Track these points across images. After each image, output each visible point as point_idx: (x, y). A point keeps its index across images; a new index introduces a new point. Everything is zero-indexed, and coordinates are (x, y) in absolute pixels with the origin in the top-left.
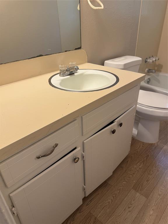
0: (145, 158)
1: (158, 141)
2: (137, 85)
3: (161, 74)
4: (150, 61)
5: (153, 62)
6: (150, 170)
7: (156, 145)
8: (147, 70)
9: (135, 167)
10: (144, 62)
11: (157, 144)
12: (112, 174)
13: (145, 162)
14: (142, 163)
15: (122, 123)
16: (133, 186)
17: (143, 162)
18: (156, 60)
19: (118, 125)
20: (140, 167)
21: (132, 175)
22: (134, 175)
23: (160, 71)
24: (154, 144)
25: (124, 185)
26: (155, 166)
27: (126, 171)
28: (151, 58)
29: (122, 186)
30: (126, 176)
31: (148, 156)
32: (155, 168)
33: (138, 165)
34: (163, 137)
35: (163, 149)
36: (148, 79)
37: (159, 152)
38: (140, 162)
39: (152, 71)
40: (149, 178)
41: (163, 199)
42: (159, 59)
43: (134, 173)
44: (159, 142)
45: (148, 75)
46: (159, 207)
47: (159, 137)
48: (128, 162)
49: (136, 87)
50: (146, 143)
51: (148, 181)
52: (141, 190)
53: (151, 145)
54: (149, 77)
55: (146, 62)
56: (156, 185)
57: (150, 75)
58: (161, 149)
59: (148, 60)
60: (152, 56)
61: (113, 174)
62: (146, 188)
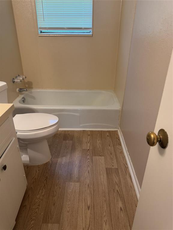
0: (45, 181)
1: (51, 157)
2: (8, 117)
3: (33, 90)
4: (18, 80)
5: (21, 81)
6: (53, 192)
7: (51, 162)
8: (18, 90)
9: (38, 198)
10: (12, 83)
11: (52, 160)
12: (15, 223)
13: (46, 185)
14: (44, 189)
15: (5, 165)
16: (42, 220)
17: (44, 187)
18: (23, 79)
19: (2, 169)
20: (43, 194)
21: (37, 208)
22: (40, 207)
23: (32, 88)
24: (49, 162)
25: (33, 225)
26: (56, 185)
27: (30, 207)
28: (18, 78)
29: (31, 228)
30: (32, 214)
31: (47, 178)
32: (57, 186)
33: (40, 193)
34: (54, 151)
35: (58, 164)
36: (23, 98)
37: (56, 168)
38: (41, 188)
39: (24, 90)
40: (54, 200)
41: (72, 214)
42: (26, 77)
43: (39, 205)
44: (53, 158)
45: (22, 94)
46: (72, 225)
47: (51, 152)
48: (29, 196)
49: (8, 119)
50: (41, 165)
51: (54, 204)
52: (51, 219)
53: (46, 164)
54: (22, 96)
55: (14, 82)
56: (63, 204)
57: (23, 94)
58: (56, 164)
59: (16, 80)
60: (19, 75)
61: (16, 221)
62: (55, 213)
